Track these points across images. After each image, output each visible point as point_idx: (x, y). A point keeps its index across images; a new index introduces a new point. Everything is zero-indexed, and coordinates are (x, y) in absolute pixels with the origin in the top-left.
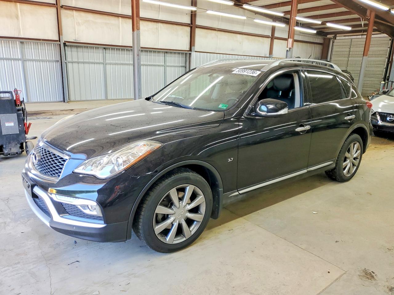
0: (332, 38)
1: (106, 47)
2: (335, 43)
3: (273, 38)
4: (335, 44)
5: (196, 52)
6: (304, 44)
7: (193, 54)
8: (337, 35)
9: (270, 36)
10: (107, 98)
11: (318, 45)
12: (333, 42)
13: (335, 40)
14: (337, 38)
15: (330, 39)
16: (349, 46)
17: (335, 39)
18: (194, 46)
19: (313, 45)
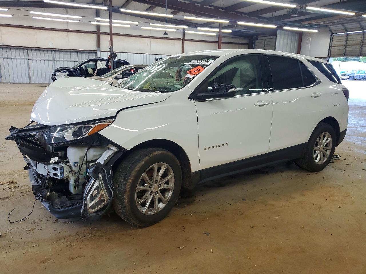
1: (28, 49)
3: (184, 40)
5: (101, 51)
7: (99, 53)
8: (259, 36)
9: (182, 39)
10: (30, 83)
11: (243, 45)
14: (259, 39)
17: (257, 39)
18: (99, 47)
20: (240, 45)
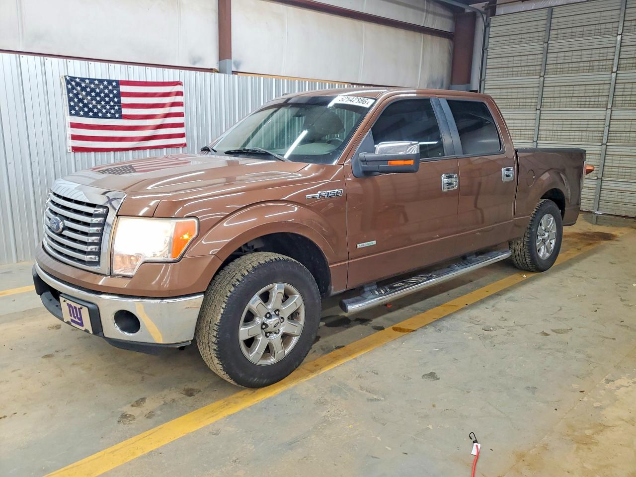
0: (483, 10)
2: (491, 29)
4: (492, 31)
6: (383, 28)
11: (437, 39)
12: (487, 26)
13: (493, 19)
14: (500, 10)
15: (474, 16)
16: (541, 34)
17: (493, 14)
19: (419, 37)
20: (429, 37)
